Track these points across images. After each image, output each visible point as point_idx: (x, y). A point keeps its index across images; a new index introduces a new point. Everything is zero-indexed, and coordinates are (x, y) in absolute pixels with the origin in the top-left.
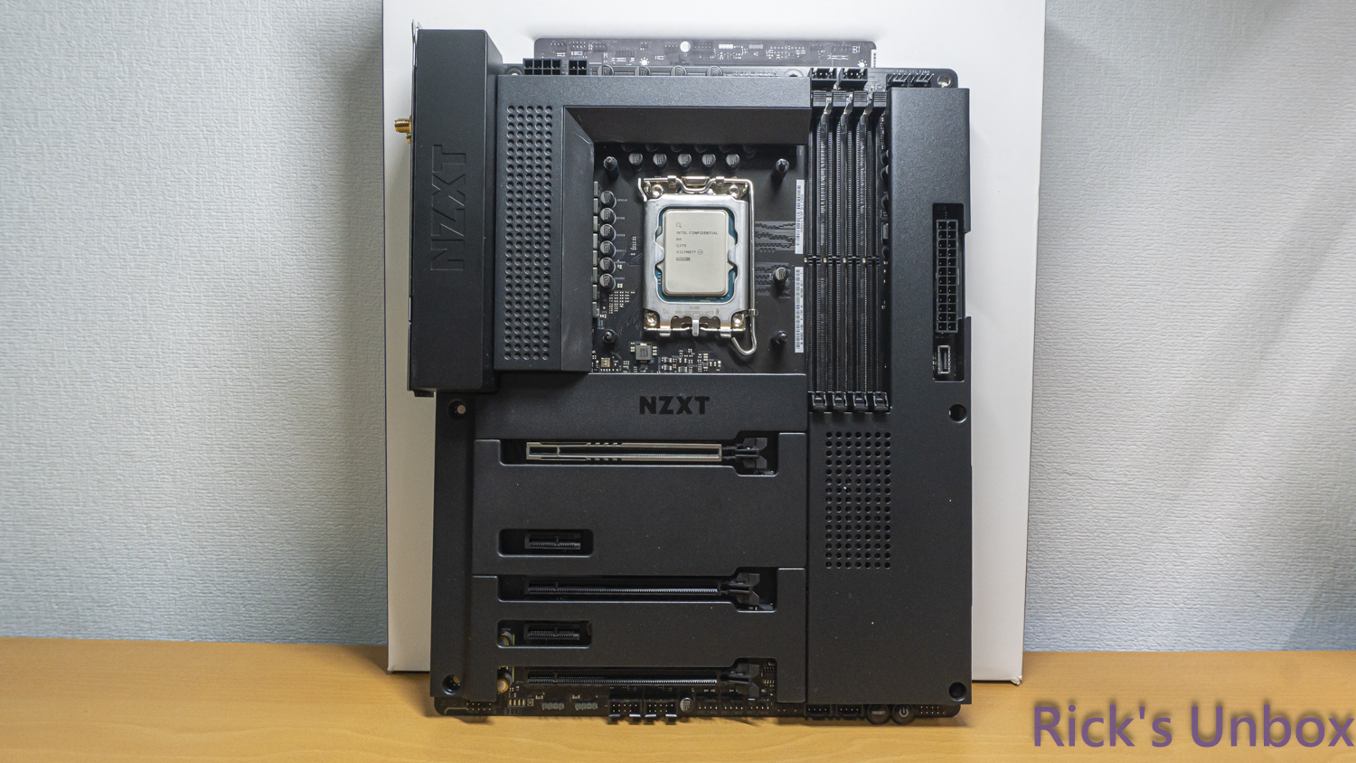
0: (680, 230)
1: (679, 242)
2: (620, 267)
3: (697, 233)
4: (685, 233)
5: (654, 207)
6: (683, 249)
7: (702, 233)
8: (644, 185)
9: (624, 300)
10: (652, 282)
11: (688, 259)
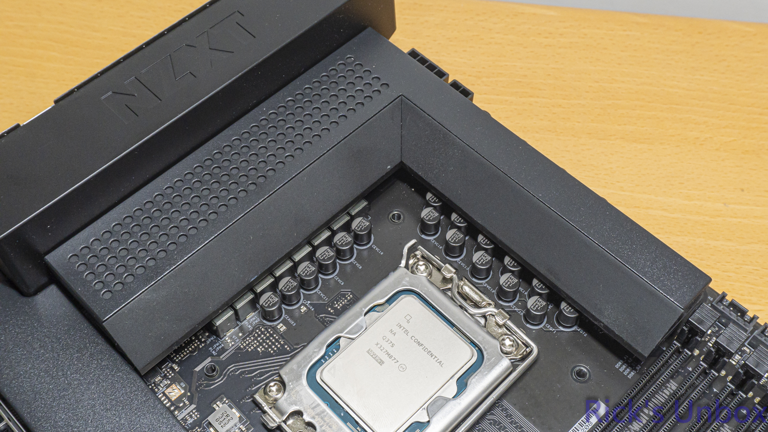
0: (405, 324)
1: (390, 336)
2: (303, 309)
3: (420, 344)
4: (407, 332)
5: (399, 278)
6: (387, 346)
7: (425, 349)
8: (412, 249)
9: (270, 347)
10: (315, 350)
11: (381, 362)
